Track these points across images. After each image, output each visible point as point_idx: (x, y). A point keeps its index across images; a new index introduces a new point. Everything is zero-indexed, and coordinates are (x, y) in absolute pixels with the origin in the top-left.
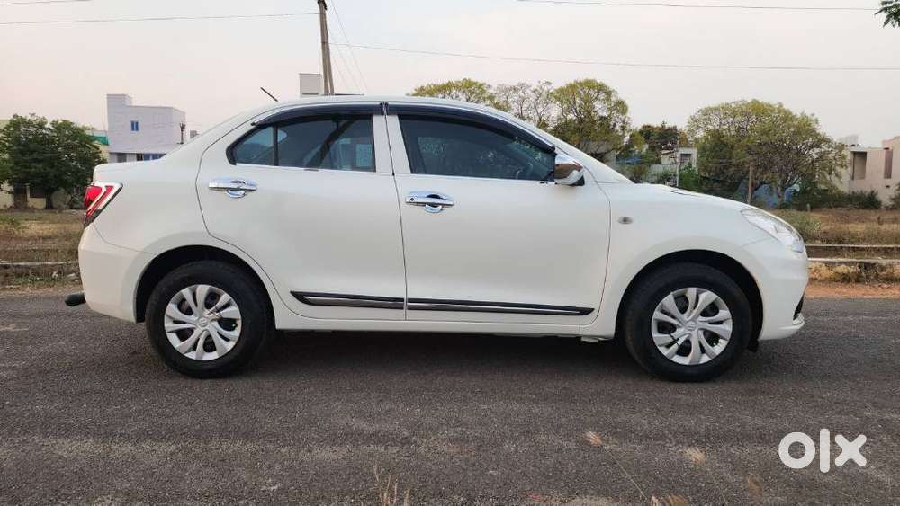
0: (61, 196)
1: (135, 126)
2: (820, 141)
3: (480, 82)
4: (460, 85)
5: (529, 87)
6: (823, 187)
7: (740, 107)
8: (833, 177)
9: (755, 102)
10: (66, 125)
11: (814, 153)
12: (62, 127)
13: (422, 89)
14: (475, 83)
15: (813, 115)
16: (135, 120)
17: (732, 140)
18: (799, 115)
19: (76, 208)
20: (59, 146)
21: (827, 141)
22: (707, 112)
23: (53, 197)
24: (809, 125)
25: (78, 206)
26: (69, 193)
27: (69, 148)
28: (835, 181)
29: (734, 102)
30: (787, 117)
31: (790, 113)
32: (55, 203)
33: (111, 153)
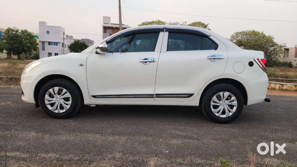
0: (23, 55)
1: (48, 32)
2: (274, 44)
3: (163, 21)
4: (156, 22)
5: (179, 24)
6: (274, 60)
7: (249, 32)
8: (278, 56)
9: (254, 31)
10: (26, 31)
11: (272, 48)
12: (24, 32)
13: (144, 23)
14: (162, 22)
15: (272, 36)
16: (48, 30)
17: (245, 43)
18: (268, 36)
19: (27, 59)
20: (23, 38)
21: (277, 45)
22: (237, 34)
23: (20, 55)
24: (271, 39)
25: (29, 58)
26: (26, 54)
27: (26, 39)
28: (278, 58)
29: (246, 31)
30: (264, 36)
31: (265, 35)
32: (21, 57)
33: (40, 41)
